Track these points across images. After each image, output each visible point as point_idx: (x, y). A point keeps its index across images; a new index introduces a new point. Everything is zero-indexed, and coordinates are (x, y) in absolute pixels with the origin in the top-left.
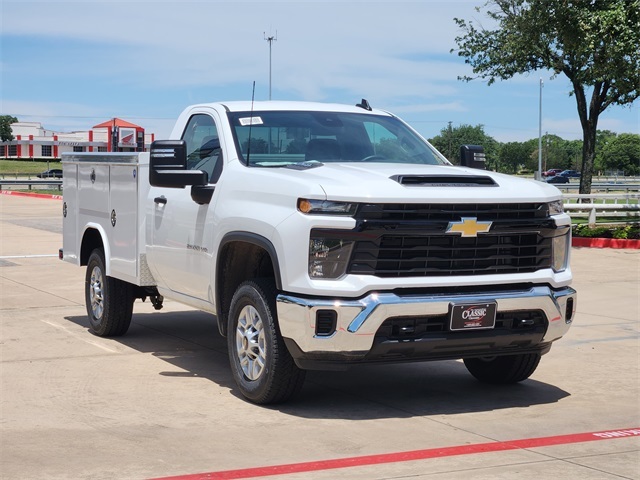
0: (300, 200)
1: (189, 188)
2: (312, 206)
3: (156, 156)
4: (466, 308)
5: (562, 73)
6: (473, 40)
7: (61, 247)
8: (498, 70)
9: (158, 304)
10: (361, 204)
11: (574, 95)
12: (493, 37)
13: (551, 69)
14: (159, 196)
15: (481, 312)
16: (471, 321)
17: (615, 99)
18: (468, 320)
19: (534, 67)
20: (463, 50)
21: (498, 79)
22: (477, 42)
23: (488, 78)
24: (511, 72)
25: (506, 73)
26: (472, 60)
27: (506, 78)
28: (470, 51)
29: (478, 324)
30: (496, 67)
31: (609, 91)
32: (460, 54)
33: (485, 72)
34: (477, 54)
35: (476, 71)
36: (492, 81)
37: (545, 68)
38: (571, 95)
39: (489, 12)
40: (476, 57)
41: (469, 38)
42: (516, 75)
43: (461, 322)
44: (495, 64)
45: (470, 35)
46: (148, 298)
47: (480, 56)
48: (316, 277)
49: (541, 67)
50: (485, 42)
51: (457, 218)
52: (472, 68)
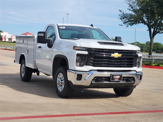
0: (74, 47)
1: (47, 44)
2: (77, 48)
3: (39, 35)
4: (115, 75)
5: (146, 25)
6: (123, 16)
7: (15, 60)
8: (130, 23)
9: (38, 74)
10: (89, 48)
11: (148, 31)
12: (129, 15)
13: (143, 24)
14: (39, 46)
15: (119, 77)
16: (116, 79)
17: (159, 32)
18: (115, 79)
19: (139, 23)
20: (121, 18)
21: (129, 26)
22: (125, 16)
23: (127, 25)
24: (133, 24)
25: (131, 24)
26: (123, 21)
27: (131, 26)
28: (123, 18)
29: (118, 80)
30: (129, 23)
31: (157, 30)
32: (120, 19)
33: (126, 24)
34: (124, 19)
35: (124, 23)
36: (128, 26)
37: (142, 23)
38: (148, 30)
39: (128, 9)
40: (124, 20)
41: (123, 15)
42: (134, 25)
43: (113, 79)
44: (129, 22)
45: (123, 14)
46: (36, 72)
47: (125, 20)
48: (77, 66)
49: (141, 23)
50: (126, 16)
51: (113, 53)
52: (123, 23)
